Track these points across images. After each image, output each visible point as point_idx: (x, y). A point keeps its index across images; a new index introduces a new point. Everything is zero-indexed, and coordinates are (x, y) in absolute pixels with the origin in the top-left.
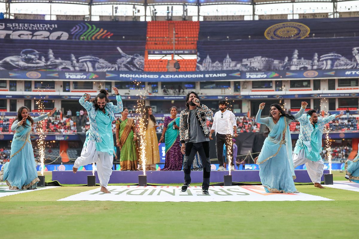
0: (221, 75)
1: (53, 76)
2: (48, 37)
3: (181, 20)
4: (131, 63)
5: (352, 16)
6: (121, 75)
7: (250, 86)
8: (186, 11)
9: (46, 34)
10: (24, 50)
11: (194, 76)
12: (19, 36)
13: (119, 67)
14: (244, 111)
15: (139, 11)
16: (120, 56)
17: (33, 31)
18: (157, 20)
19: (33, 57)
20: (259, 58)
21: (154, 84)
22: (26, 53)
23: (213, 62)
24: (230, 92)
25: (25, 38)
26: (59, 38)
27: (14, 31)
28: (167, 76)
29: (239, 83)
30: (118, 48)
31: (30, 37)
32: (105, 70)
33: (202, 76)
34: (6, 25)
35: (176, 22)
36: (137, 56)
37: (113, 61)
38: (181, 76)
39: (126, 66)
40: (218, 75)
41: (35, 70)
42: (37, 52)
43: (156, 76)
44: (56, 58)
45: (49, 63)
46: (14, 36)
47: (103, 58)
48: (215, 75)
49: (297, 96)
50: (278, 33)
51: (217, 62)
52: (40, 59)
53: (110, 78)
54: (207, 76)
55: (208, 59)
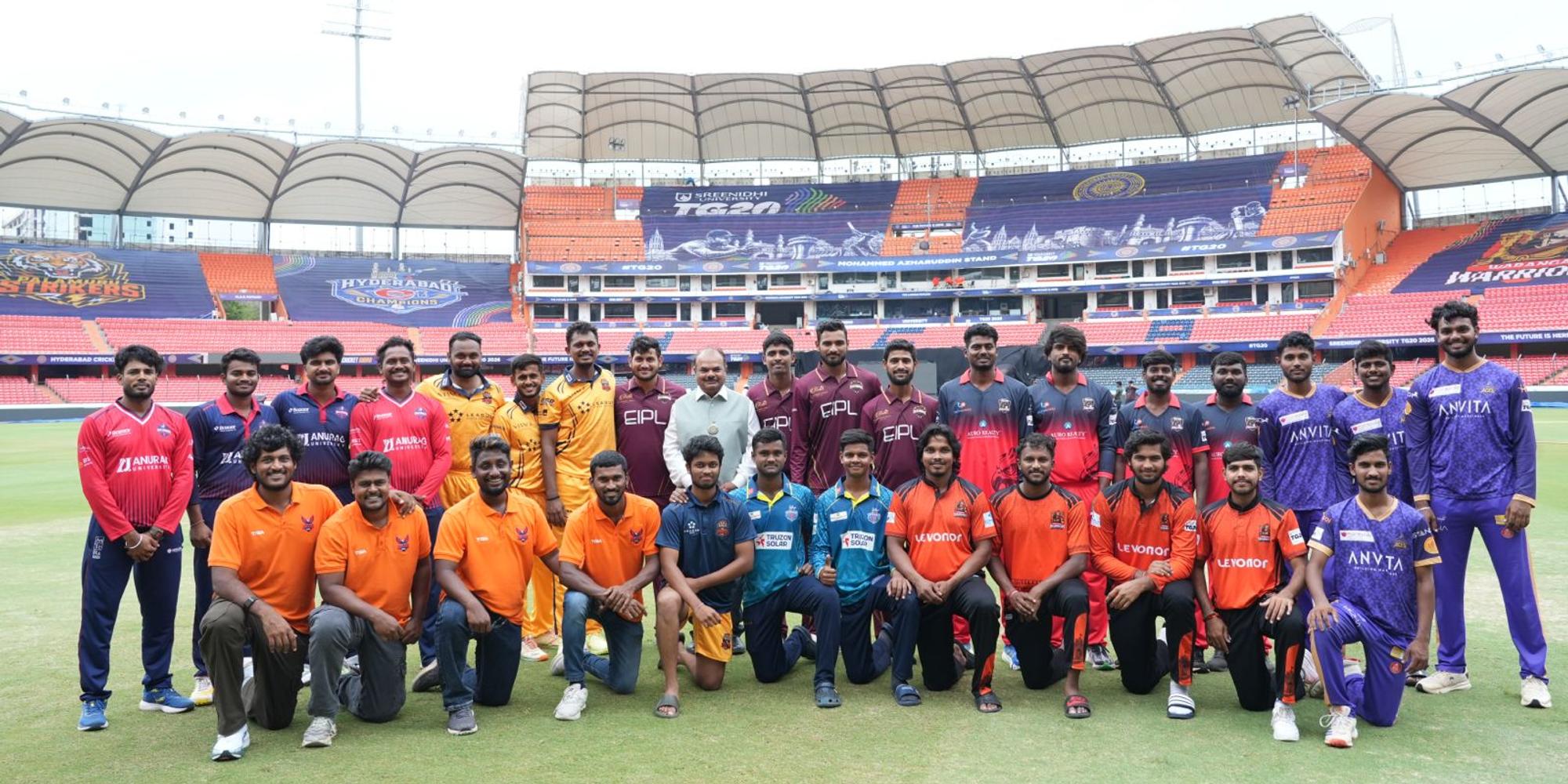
0: (988, 259)
1: (742, 268)
2: (750, 211)
3: (952, 176)
4: (864, 245)
5: (1218, 156)
6: (840, 263)
7: (1035, 274)
8: (960, 162)
9: (748, 206)
10: (712, 231)
11: (947, 261)
12: (709, 210)
13: (844, 252)
14: (1025, 312)
15: (889, 166)
16: (850, 234)
17: (731, 203)
18: (917, 178)
19: (723, 240)
20: (1082, 229)
21: (890, 275)
22: (713, 236)
23: (1010, 237)
24: (1003, 283)
25: (715, 212)
26: (766, 210)
27: (703, 203)
28: (908, 263)
29: (1017, 269)
30: (850, 224)
31: (723, 212)
32: (818, 257)
33: (960, 260)
34: (693, 196)
35: (944, 181)
36: (875, 234)
37: (836, 242)
38: (928, 262)
39: (855, 249)
40: (985, 258)
41: (718, 260)
42: (730, 234)
43: (891, 263)
44: (756, 240)
45: (744, 248)
46: (702, 210)
47: (823, 238)
48: (979, 259)
49: (1103, 288)
50: (1094, 190)
51: (1015, 238)
52: (732, 243)
53: (824, 268)
54: (967, 260)
55: (1003, 232)
